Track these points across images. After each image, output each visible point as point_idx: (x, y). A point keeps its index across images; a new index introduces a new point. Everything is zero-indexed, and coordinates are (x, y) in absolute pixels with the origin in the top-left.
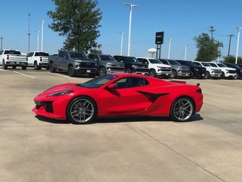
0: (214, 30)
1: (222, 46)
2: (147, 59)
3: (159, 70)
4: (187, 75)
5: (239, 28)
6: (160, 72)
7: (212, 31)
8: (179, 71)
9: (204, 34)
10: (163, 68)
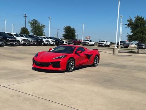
0: (27, 16)
1: (45, 27)
2: (12, 34)
3: (22, 41)
4: (35, 44)
5: (50, 18)
6: (23, 42)
7: (26, 17)
8: (32, 41)
9: (34, 20)
10: (24, 39)
